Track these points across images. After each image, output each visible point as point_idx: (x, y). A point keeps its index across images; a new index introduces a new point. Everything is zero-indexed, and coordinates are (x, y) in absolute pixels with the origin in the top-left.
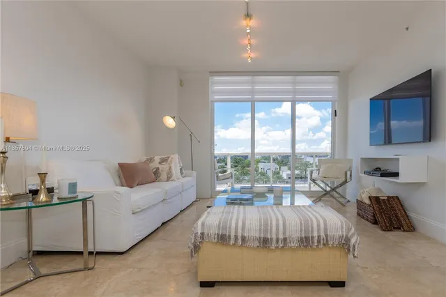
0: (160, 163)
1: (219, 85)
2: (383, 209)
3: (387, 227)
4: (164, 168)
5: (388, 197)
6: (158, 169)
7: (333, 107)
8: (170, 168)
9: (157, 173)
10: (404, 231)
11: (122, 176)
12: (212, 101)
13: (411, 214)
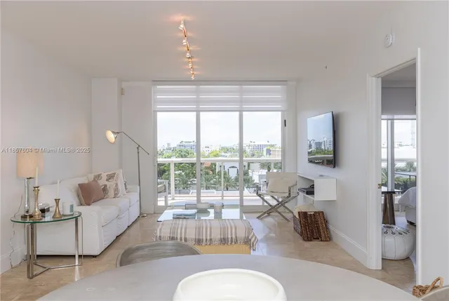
0: (107, 180)
2: (308, 223)
3: (308, 237)
4: (111, 184)
5: (315, 212)
6: (106, 186)
7: (283, 116)
8: (117, 185)
9: (105, 189)
10: (321, 241)
11: (81, 195)
12: (154, 111)
13: (331, 227)
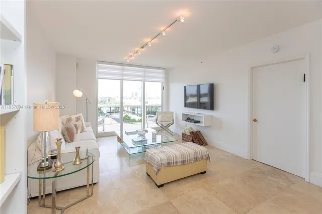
1: (101, 69)
4: (79, 124)
5: (196, 131)
6: (76, 125)
7: (162, 85)
